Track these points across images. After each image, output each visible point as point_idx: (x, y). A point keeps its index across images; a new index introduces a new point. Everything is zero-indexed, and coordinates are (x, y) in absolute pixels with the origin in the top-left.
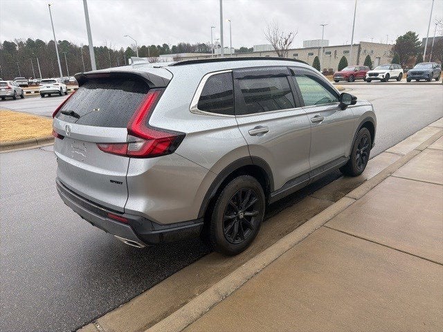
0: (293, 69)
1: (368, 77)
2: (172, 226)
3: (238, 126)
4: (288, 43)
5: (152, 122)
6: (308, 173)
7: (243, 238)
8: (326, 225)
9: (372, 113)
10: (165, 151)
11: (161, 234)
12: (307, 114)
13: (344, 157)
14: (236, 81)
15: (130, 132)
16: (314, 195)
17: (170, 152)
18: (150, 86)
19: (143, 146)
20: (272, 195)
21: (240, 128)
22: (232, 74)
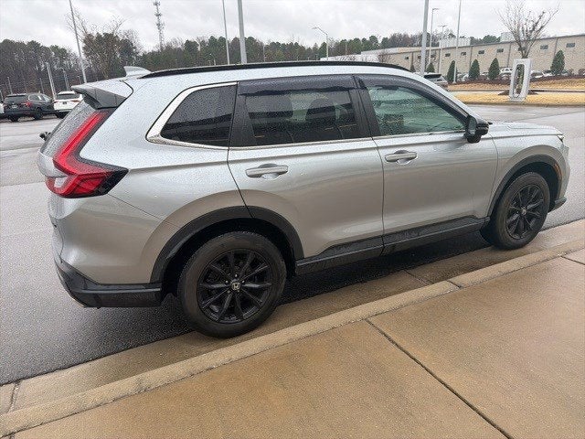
3: (228, 162)
4: (539, 27)
5: (84, 153)
6: (383, 237)
7: (239, 316)
10: (93, 191)
12: (378, 148)
13: (472, 217)
14: (240, 98)
15: (56, 164)
17: (99, 193)
18: (97, 106)
19: (65, 184)
20: (299, 264)
21: (231, 166)
22: (236, 88)
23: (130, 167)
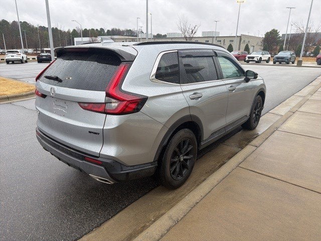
0: (216, 51)
1: (247, 59)
2: (135, 167)
3: (182, 92)
4: (194, 32)
5: (124, 87)
6: (225, 128)
7: (182, 175)
8: (240, 166)
9: (263, 85)
10: (134, 109)
11: (128, 174)
12: (225, 85)
13: (246, 116)
14: (180, 59)
15: (108, 95)
16: (225, 143)
17: (137, 111)
18: (122, 60)
19: (118, 106)
20: (202, 143)
21: (184, 94)
22: (178, 53)
23: (149, 95)
